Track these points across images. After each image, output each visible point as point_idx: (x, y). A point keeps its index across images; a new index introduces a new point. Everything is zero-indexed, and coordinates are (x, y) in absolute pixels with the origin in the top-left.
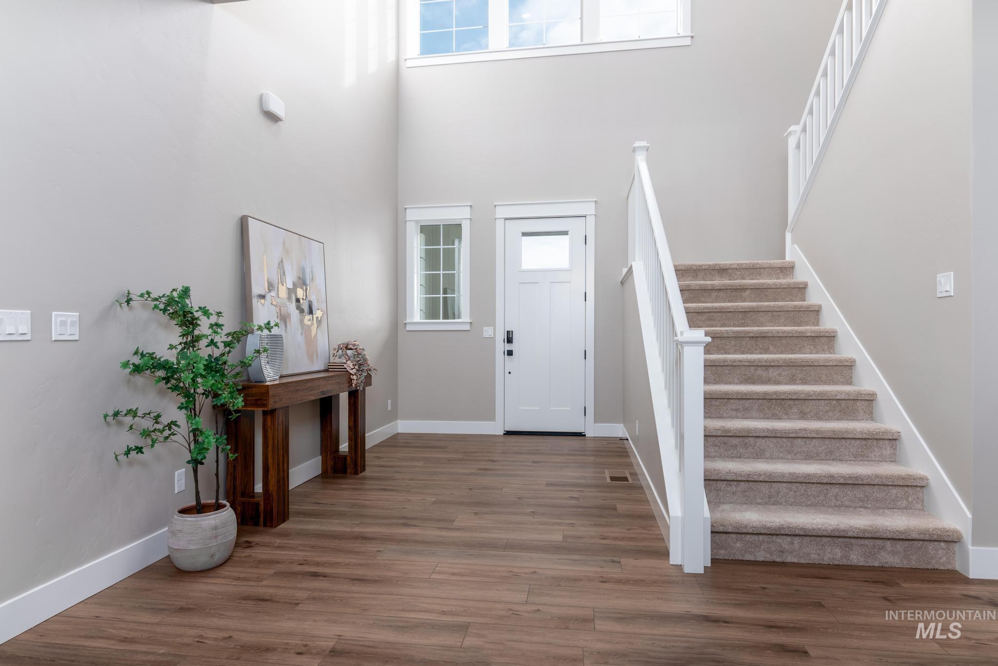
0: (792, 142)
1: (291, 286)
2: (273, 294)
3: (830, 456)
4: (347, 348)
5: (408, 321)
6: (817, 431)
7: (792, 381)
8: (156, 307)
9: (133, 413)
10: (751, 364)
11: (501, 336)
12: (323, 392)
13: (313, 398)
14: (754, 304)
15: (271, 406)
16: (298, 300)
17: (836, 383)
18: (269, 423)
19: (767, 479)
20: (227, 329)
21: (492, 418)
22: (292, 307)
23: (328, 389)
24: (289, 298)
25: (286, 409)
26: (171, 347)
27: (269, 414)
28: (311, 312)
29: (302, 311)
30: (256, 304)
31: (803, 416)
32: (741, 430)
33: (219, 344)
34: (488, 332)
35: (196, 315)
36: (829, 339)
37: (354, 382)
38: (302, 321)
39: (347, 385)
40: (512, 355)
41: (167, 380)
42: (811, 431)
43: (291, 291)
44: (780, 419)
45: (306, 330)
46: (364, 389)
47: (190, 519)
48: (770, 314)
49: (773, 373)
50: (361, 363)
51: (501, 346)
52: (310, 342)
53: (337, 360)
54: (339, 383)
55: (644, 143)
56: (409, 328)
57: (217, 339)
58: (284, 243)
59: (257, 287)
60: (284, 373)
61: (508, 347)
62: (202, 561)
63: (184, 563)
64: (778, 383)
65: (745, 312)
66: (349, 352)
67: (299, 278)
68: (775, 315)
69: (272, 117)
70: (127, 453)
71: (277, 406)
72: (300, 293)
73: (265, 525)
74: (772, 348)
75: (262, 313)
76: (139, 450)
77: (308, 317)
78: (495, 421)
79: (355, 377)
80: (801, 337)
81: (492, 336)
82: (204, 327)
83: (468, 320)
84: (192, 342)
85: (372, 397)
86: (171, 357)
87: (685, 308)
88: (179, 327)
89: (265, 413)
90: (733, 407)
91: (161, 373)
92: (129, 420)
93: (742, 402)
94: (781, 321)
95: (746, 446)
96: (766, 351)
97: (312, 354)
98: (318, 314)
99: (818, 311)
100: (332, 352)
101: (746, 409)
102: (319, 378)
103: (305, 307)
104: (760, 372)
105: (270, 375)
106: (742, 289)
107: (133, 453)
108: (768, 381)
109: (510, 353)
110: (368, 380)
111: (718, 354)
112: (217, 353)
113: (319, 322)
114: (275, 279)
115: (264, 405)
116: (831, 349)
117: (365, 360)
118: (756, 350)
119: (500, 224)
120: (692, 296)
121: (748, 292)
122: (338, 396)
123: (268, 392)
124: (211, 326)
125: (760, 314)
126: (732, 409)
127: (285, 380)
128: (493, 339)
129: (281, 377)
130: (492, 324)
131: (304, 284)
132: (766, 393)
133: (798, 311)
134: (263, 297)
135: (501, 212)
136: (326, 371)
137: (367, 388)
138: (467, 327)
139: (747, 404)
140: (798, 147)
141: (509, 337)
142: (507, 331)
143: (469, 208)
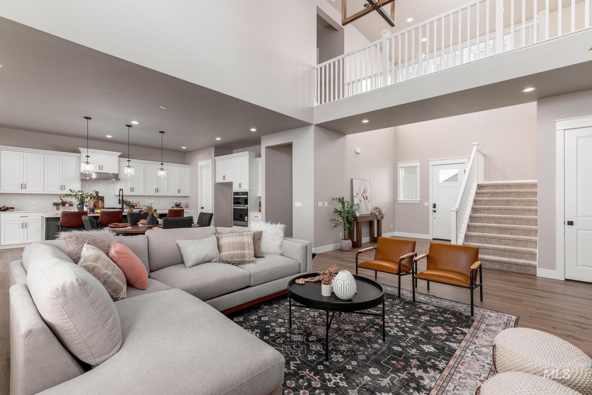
1: (362, 193)
2: (358, 195)
4: (376, 209)
5: (398, 200)
6: (509, 238)
8: (338, 201)
9: (335, 220)
10: (498, 218)
11: (431, 205)
12: (370, 219)
13: (367, 220)
14: (512, 198)
15: (358, 221)
16: (364, 196)
18: (358, 225)
19: (484, 248)
20: (350, 205)
21: (428, 233)
22: (362, 198)
23: (371, 219)
24: (362, 196)
25: (361, 222)
26: (340, 208)
27: (358, 223)
28: (367, 199)
29: (365, 199)
30: (355, 198)
33: (349, 208)
34: (426, 204)
35: (345, 202)
36: (535, 211)
37: (378, 218)
38: (364, 202)
39: (376, 218)
40: (435, 212)
41: (339, 214)
42: (507, 237)
43: (362, 194)
45: (365, 204)
46: (381, 220)
47: (344, 241)
48: (518, 202)
50: (380, 213)
51: (431, 209)
52: (367, 207)
53: (374, 212)
54: (374, 218)
55: (476, 143)
56: (398, 202)
57: (348, 207)
58: (360, 183)
59: (355, 195)
60: (361, 214)
61: (434, 209)
62: (346, 249)
63: (343, 249)
66: (377, 210)
67: (364, 191)
69: (358, 153)
70: (334, 227)
71: (359, 221)
72: (364, 195)
73: (357, 247)
75: (356, 201)
76: (336, 227)
77: (366, 200)
78: (429, 234)
79: (378, 216)
80: (524, 210)
81: (428, 205)
82: (346, 204)
83: (419, 200)
84: (344, 208)
85: (384, 222)
86: (340, 210)
88: (342, 204)
89: (357, 223)
90: (487, 230)
91: (338, 213)
92: (334, 221)
93: (490, 228)
94: (522, 204)
95: (485, 240)
96: (511, 214)
97: (367, 210)
98: (368, 199)
100: (372, 209)
102: (368, 216)
103: (365, 198)
105: (358, 215)
106: (511, 193)
107: (335, 227)
109: (435, 211)
110: (382, 217)
111: (492, 214)
112: (348, 210)
113: (369, 201)
114: (358, 192)
115: (357, 221)
116: (534, 215)
117: (381, 212)
118: (506, 213)
119: (431, 167)
120: (491, 195)
121: (513, 194)
122: (374, 221)
123: (357, 218)
124: (347, 204)
125: (513, 202)
126: (487, 231)
127: (360, 216)
128: (428, 207)
129: (360, 215)
130: (428, 201)
131: (365, 192)
133: (531, 201)
134: (356, 196)
135: (431, 163)
136: (371, 214)
137: (382, 220)
138: (419, 202)
141: (434, 206)
142: (434, 204)
143: (419, 162)
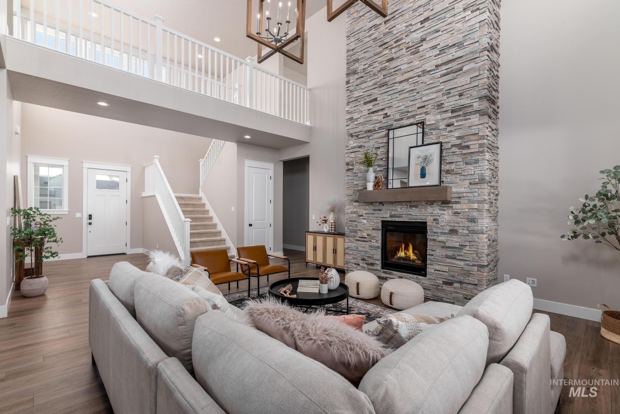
0: (201, 164)
3: (213, 245)
6: (210, 240)
7: (204, 229)
11: (85, 217)
14: (193, 209)
17: (213, 229)
31: (206, 237)
32: (193, 241)
34: (78, 215)
36: (211, 218)
42: (209, 240)
44: (201, 238)
49: (199, 227)
51: (85, 220)
61: (90, 221)
64: (200, 230)
65: (191, 211)
68: (198, 212)
74: (198, 221)
78: (81, 252)
80: (205, 218)
81: (81, 216)
83: (67, 210)
87: (182, 210)
94: (200, 214)
96: (197, 222)
99: (208, 211)
101: (194, 236)
104: (196, 227)
106: (189, 204)
108: (198, 229)
109: (90, 224)
116: (212, 221)
119: (85, 170)
125: (194, 212)
128: (81, 218)
130: (81, 211)
132: (198, 232)
133: (204, 211)
135: (86, 165)
138: (67, 213)
139: (194, 235)
140: (203, 165)
141: (90, 217)
142: (89, 215)
143: (68, 161)
